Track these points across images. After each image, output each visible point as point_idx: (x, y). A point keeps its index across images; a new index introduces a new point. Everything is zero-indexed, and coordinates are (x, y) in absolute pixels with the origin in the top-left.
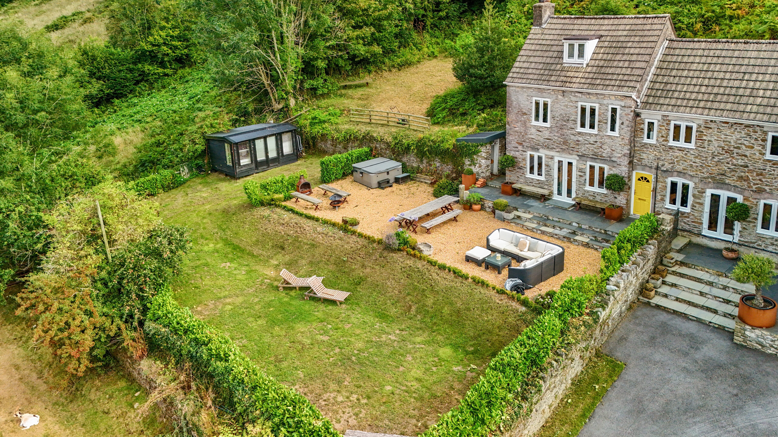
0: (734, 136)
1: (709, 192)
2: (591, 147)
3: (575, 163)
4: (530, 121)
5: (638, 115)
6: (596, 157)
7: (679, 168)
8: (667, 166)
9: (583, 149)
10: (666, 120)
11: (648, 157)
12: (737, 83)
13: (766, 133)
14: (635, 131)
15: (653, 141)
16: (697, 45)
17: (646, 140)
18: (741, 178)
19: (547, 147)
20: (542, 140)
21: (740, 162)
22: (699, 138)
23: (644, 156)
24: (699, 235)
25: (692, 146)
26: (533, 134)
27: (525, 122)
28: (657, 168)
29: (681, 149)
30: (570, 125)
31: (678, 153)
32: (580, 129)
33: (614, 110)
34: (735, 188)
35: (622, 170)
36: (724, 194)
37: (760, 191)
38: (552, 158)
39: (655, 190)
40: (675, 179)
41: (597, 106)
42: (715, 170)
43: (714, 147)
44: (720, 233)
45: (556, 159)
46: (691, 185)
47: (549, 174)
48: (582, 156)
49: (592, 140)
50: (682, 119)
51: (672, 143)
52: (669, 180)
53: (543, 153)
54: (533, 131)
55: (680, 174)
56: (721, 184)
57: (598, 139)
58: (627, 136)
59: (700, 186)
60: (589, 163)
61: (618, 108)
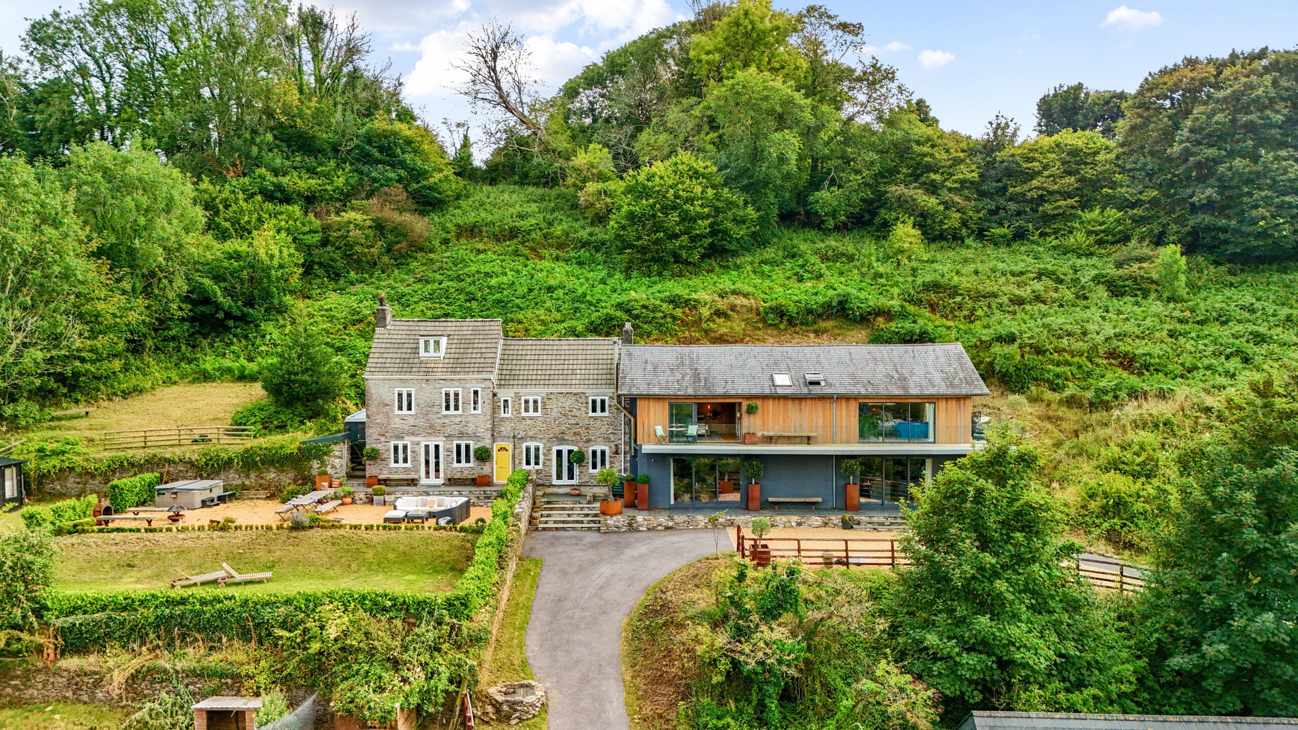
0: (568, 403)
1: (555, 449)
2: (457, 427)
3: (441, 444)
4: (393, 411)
5: (495, 395)
6: (462, 435)
7: (531, 433)
8: (522, 434)
9: (449, 430)
10: (517, 396)
11: (506, 429)
12: (561, 367)
13: (587, 398)
14: (495, 409)
15: (509, 415)
16: (526, 343)
17: (503, 415)
18: (575, 434)
19: (413, 434)
20: (407, 428)
21: (573, 422)
22: (544, 408)
23: (503, 429)
24: (551, 486)
25: (539, 414)
26: (397, 423)
27: (387, 413)
28: (514, 437)
29: (531, 418)
30: (435, 409)
31: (529, 422)
32: (445, 412)
33: (476, 393)
34: (573, 442)
35: (487, 443)
36: (565, 449)
37: (588, 441)
38: (418, 444)
39: (513, 455)
40: (528, 444)
41: (460, 390)
42: (557, 430)
43: (554, 414)
44: (565, 481)
45: (423, 444)
46: (541, 446)
47: (415, 460)
48: (449, 437)
49: (457, 420)
50: (530, 394)
51: (524, 414)
52: (524, 446)
53: (408, 441)
54: (397, 420)
55: (533, 438)
56: (562, 441)
57: (463, 419)
58: (489, 412)
59: (549, 445)
60: (455, 442)
61: (480, 390)
